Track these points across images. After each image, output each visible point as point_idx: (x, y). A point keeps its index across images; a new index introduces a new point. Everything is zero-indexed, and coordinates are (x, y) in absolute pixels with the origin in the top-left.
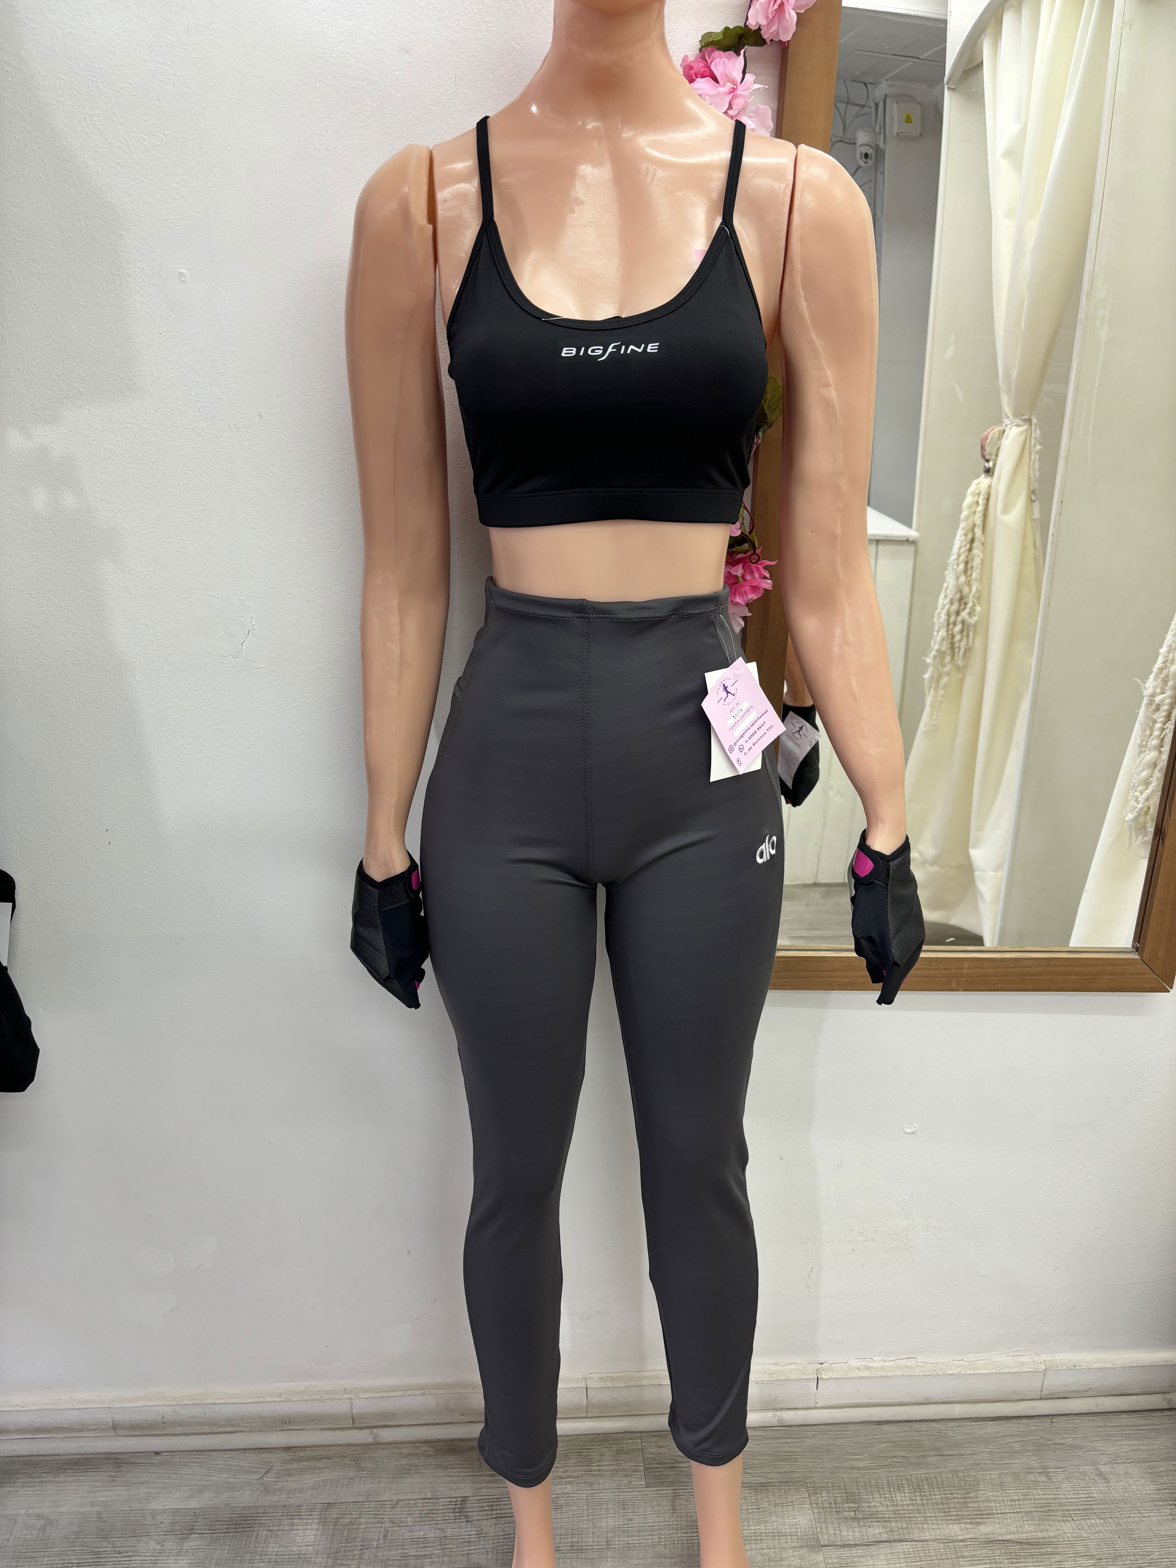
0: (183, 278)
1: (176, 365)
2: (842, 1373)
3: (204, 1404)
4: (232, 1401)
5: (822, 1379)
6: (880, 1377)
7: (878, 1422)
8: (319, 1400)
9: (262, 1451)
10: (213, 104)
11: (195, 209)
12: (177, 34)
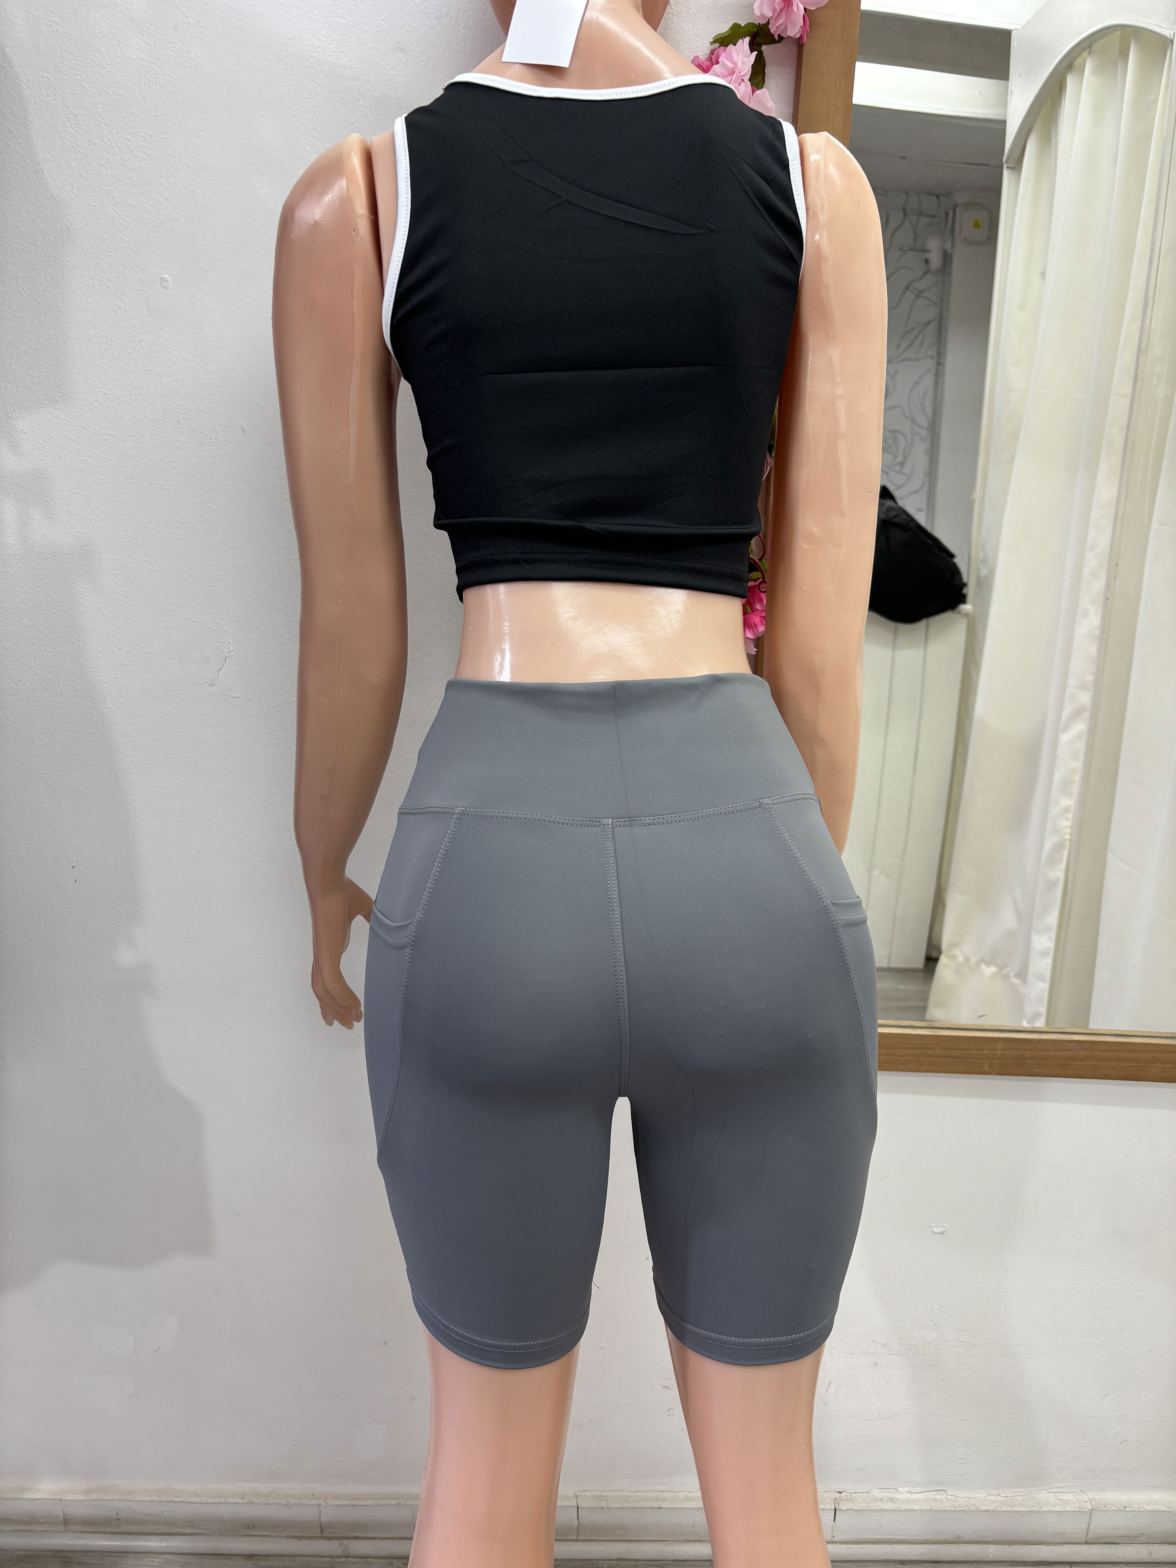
1: (156, 374)
2: (863, 1505)
3: (161, 1501)
4: (191, 1500)
5: (840, 1510)
6: (905, 1510)
7: (903, 1561)
8: (285, 1505)
9: (223, 1557)
10: (200, 104)
11: (179, 212)
12: (165, 33)
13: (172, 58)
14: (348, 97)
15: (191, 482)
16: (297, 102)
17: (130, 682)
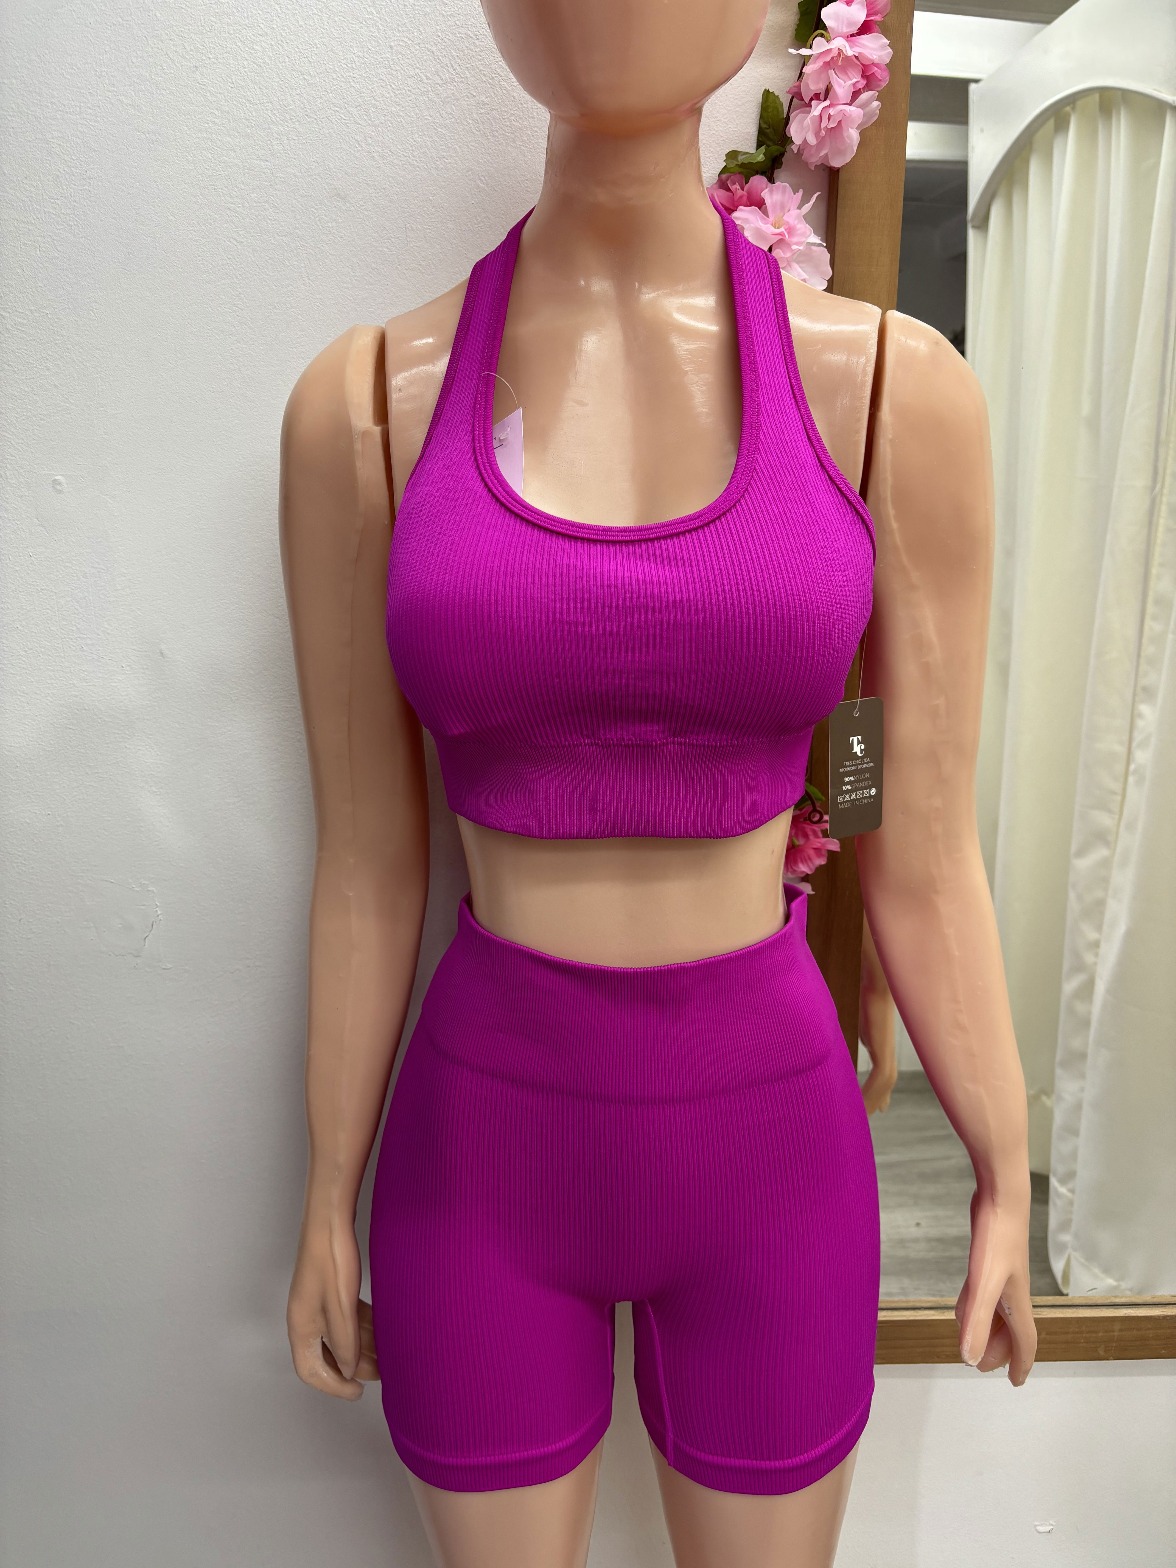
0: (58, 487)
1: (51, 594)
10: (91, 270)
11: (73, 402)
12: (43, 187)
13: (54, 216)
14: (276, 256)
15: (100, 718)
16: (214, 264)
17: (36, 958)
